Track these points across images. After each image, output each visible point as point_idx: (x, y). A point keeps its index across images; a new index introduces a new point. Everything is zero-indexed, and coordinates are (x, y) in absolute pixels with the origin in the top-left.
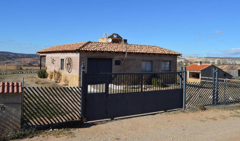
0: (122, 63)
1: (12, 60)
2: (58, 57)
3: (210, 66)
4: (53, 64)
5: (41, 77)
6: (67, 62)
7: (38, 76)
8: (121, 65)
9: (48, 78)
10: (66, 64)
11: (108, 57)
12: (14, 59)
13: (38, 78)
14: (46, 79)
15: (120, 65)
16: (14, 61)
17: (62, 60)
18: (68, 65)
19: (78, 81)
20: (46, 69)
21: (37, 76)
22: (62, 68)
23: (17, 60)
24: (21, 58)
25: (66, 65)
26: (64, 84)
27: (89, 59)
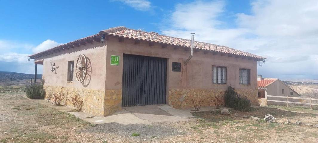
0: (183, 69)
1: (17, 81)
2: (63, 60)
3: (276, 81)
4: (55, 73)
5: (32, 97)
6: (80, 65)
7: (28, 95)
8: (183, 71)
9: (46, 99)
10: (78, 68)
11: (160, 56)
12: (19, 80)
13: (28, 99)
14: (42, 100)
15: (180, 71)
16: (19, 83)
17: (71, 63)
18: (82, 70)
19: (103, 101)
20: (43, 83)
21: (26, 97)
22: (70, 79)
23: (22, 81)
24: (28, 79)
25: (78, 70)
26: (73, 108)
27: (126, 56)
